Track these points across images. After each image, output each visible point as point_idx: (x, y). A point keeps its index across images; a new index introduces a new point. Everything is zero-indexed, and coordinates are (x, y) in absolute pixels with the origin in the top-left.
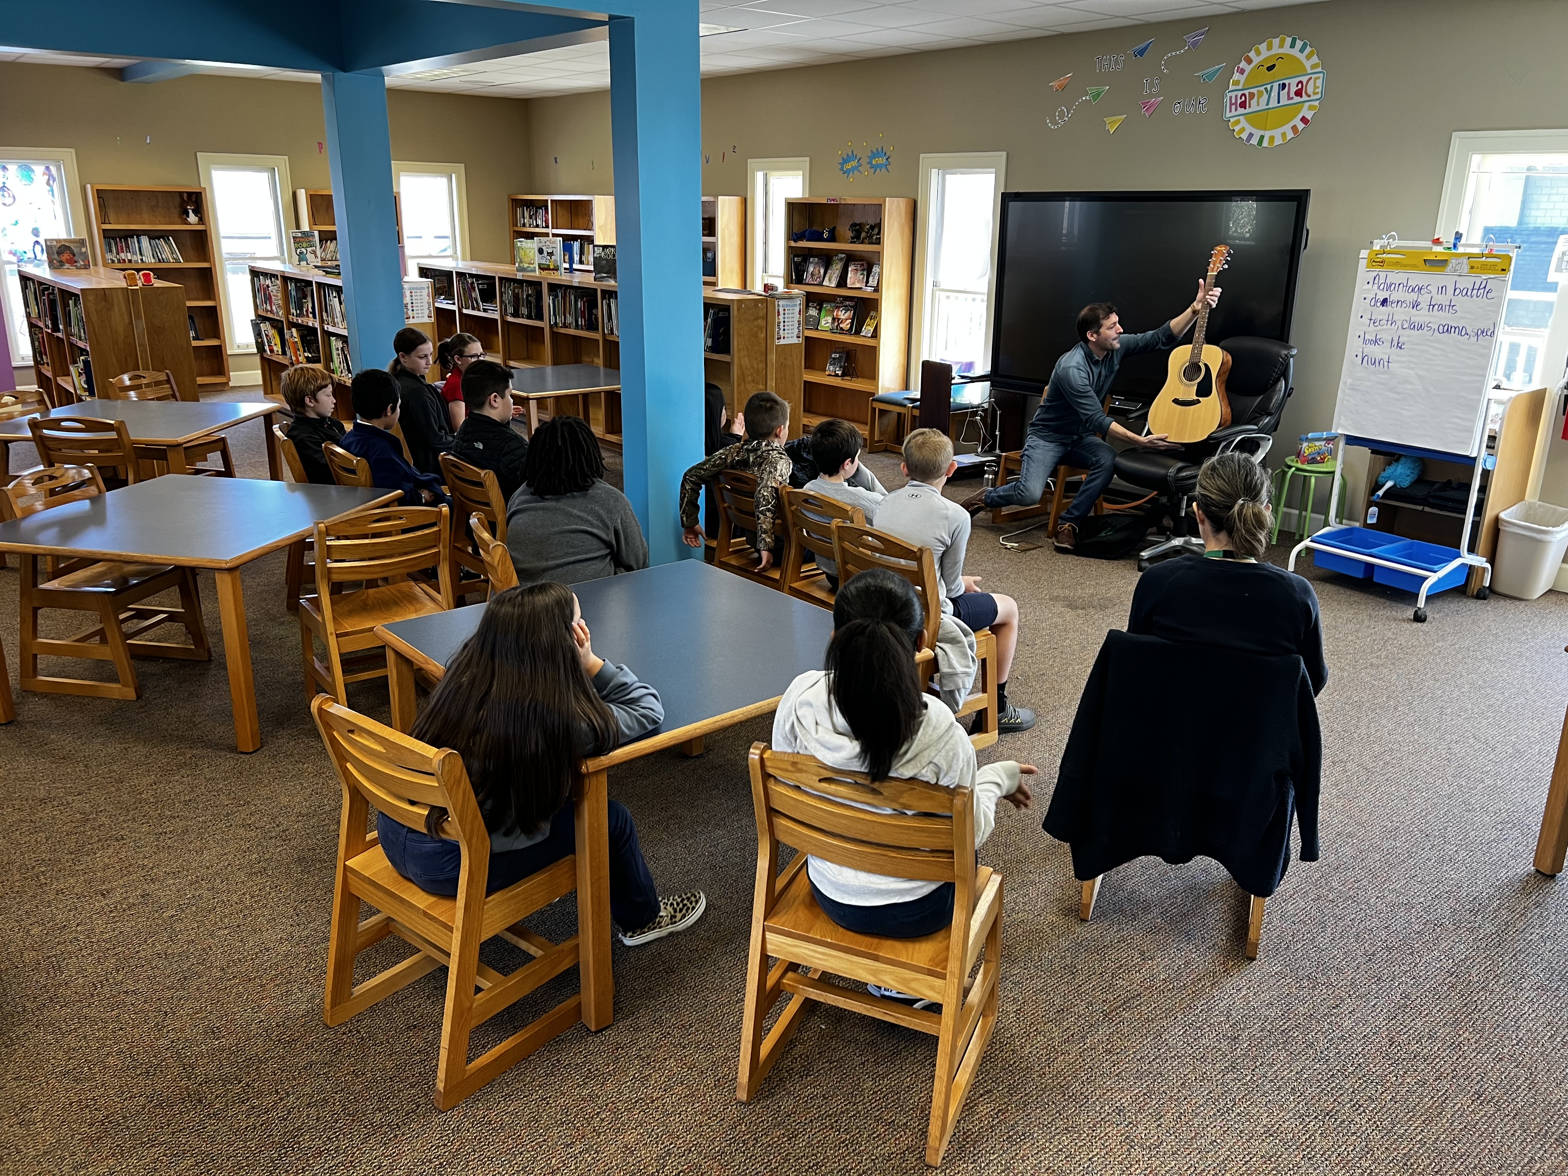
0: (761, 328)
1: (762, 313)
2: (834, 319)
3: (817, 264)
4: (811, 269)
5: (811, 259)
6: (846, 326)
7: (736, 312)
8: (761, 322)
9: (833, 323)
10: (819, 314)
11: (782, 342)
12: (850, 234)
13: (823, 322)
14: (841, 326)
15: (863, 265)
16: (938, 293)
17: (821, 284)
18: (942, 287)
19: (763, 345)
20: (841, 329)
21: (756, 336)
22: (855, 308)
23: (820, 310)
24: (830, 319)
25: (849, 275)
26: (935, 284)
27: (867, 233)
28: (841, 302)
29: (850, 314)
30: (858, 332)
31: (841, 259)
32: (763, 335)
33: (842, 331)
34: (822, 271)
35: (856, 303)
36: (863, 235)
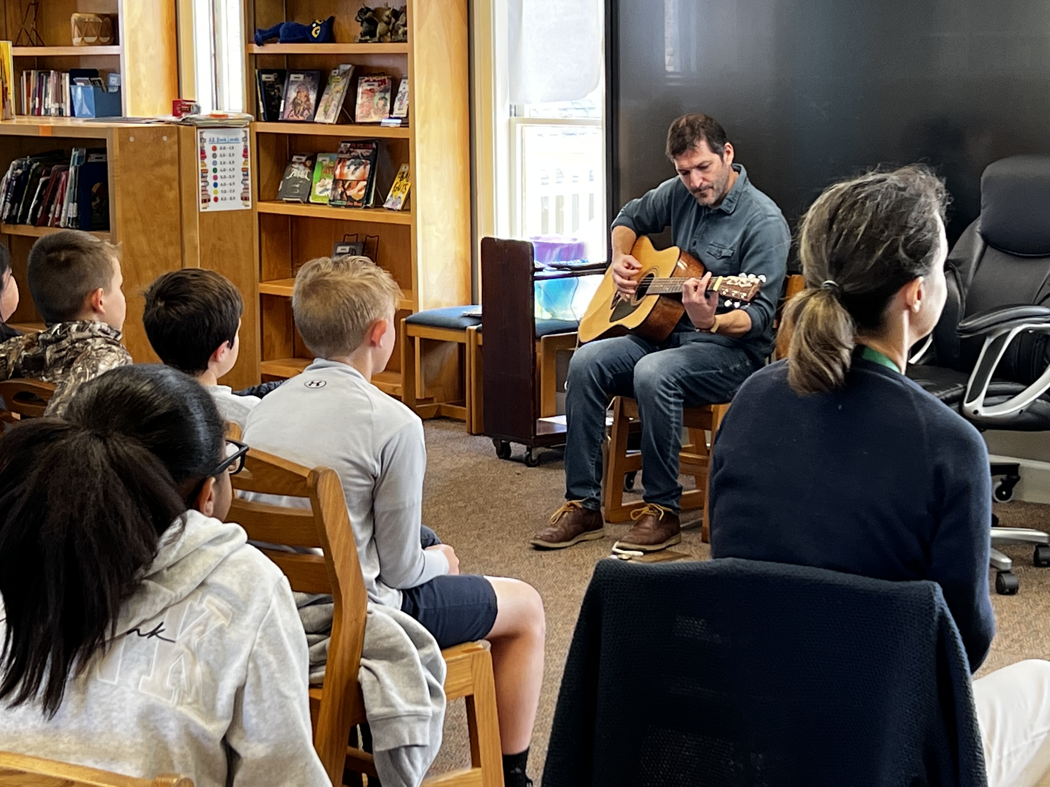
0: (168, 181)
1: (168, 154)
2: (335, 182)
3: (303, 84)
4: (292, 94)
5: (292, 77)
6: (357, 192)
7: (117, 151)
8: (169, 171)
9: (334, 189)
10: (310, 175)
11: (212, 207)
12: (358, 29)
13: (317, 190)
14: (349, 193)
15: (383, 82)
16: (519, 126)
17: (311, 121)
18: (526, 116)
19: (176, 212)
20: (349, 198)
21: (160, 196)
22: (374, 160)
23: (312, 168)
24: (329, 183)
25: (359, 101)
26: (514, 112)
27: (388, 23)
28: (349, 151)
29: (364, 171)
30: (379, 203)
31: (345, 73)
32: (172, 194)
33: (351, 203)
34: (313, 97)
35: (376, 151)
36: (381, 27)
